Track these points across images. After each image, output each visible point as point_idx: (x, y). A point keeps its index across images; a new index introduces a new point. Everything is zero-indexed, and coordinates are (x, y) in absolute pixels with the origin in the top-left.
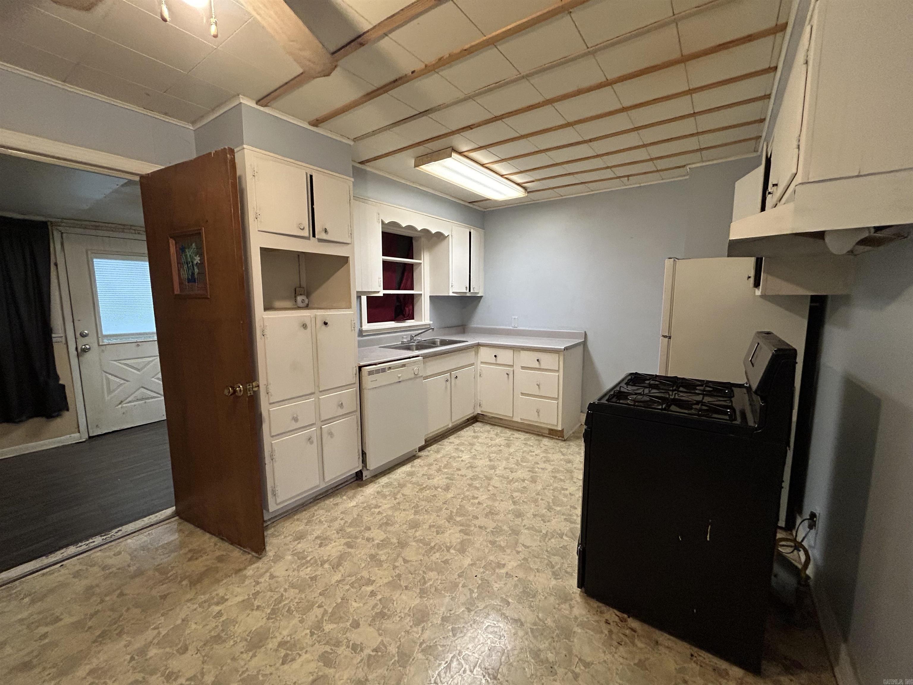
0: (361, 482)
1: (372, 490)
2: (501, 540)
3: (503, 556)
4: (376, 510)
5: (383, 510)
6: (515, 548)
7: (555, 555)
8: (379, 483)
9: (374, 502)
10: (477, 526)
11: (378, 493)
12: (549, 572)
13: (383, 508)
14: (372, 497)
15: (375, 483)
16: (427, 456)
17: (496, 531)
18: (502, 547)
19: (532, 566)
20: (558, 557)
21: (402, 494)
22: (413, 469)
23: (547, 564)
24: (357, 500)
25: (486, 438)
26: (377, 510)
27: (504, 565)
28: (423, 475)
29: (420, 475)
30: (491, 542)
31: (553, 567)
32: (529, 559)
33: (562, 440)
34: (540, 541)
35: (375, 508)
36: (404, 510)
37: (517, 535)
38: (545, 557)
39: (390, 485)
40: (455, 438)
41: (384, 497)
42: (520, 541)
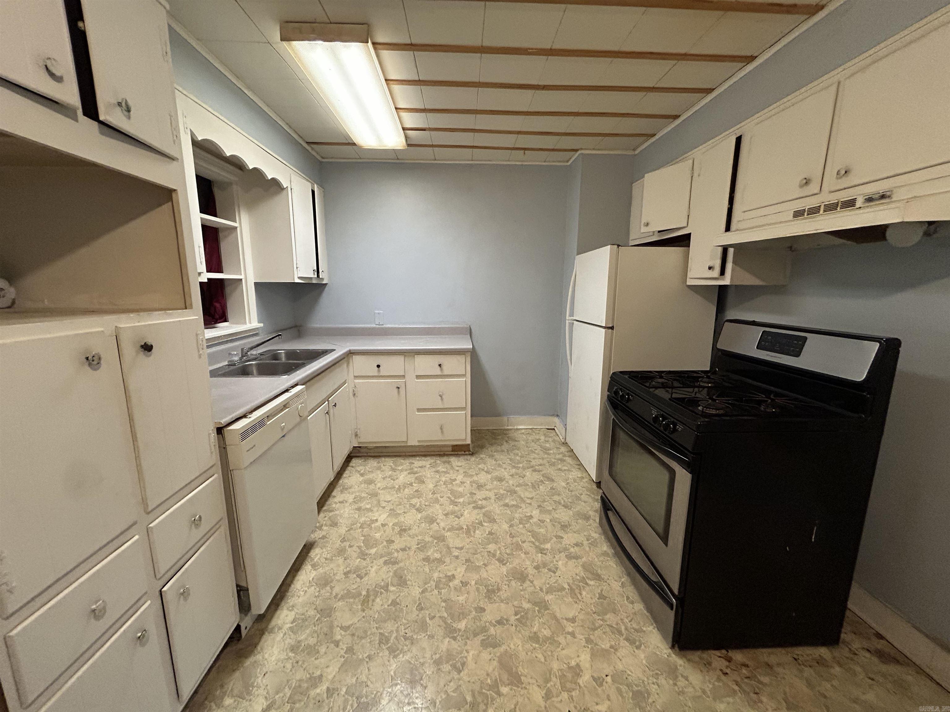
0: (240, 646)
1: (276, 651)
4: (318, 691)
5: (333, 682)
8: (280, 628)
9: (300, 675)
11: (293, 649)
13: (330, 677)
14: (289, 666)
15: (272, 631)
16: (324, 537)
21: (342, 628)
22: (321, 570)
24: (261, 691)
25: (384, 478)
26: (322, 689)
28: (346, 574)
29: (340, 576)
33: (470, 454)
35: (315, 686)
36: (369, 657)
39: (304, 620)
40: (342, 492)
41: (312, 651)
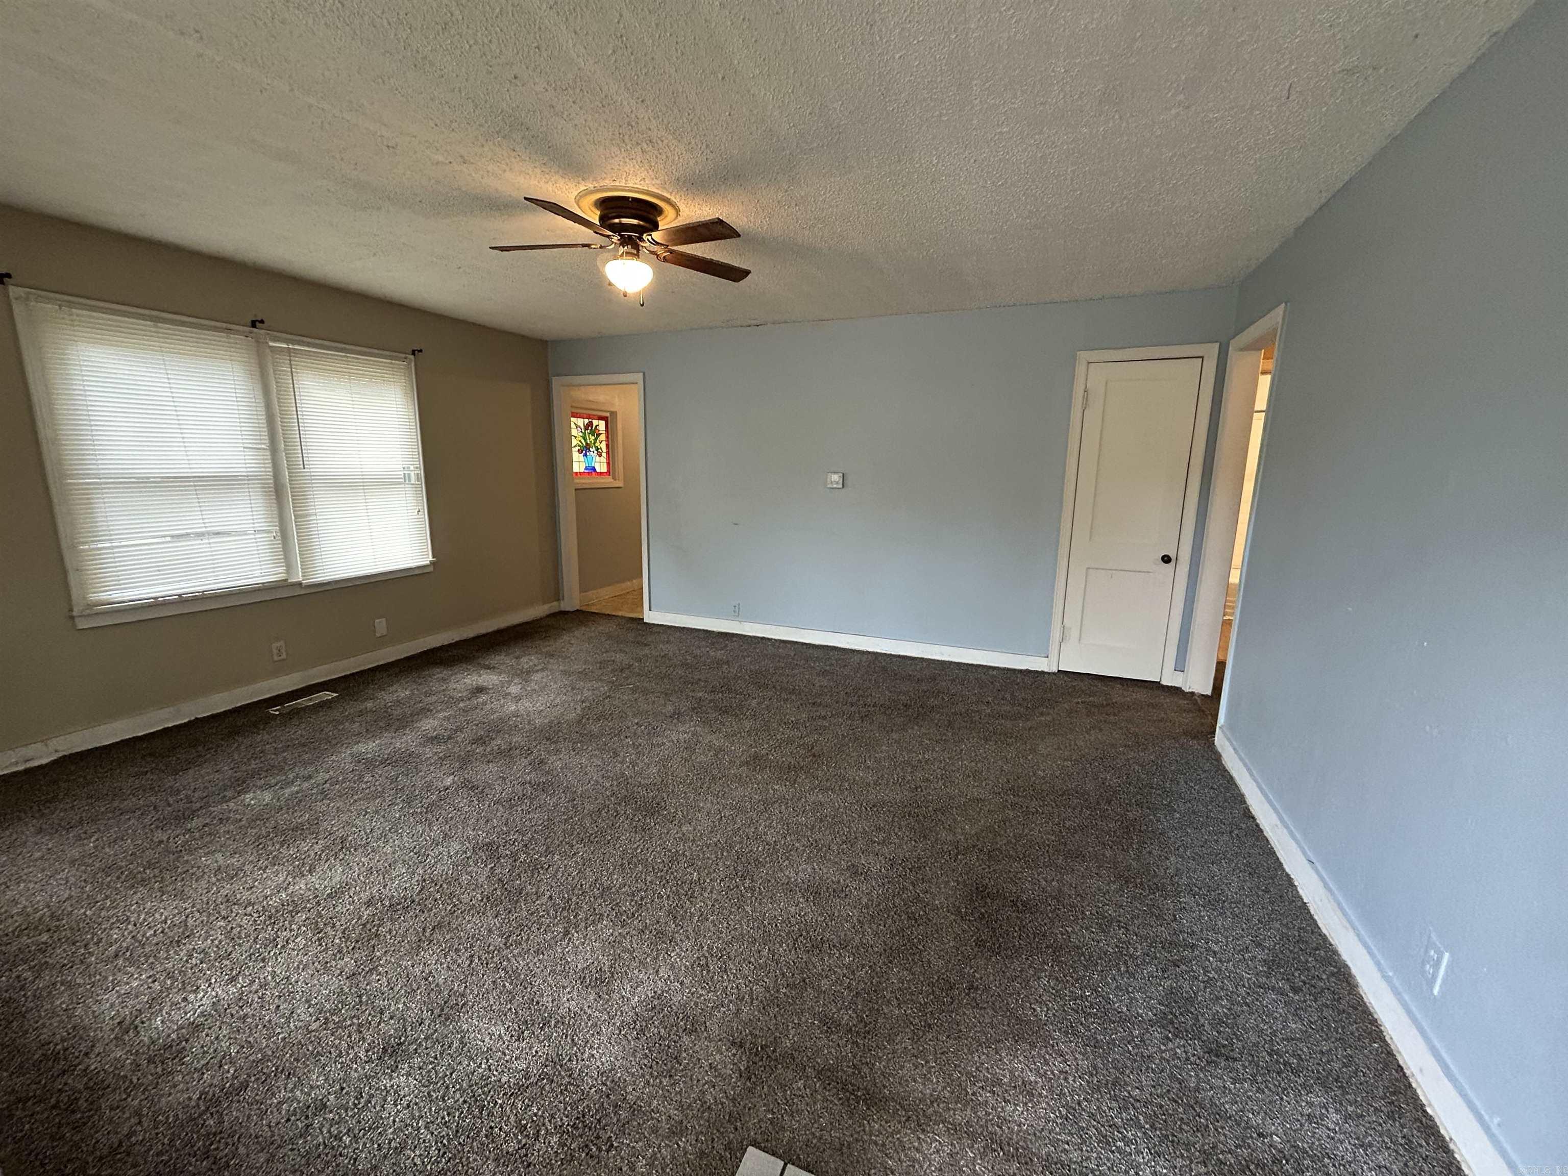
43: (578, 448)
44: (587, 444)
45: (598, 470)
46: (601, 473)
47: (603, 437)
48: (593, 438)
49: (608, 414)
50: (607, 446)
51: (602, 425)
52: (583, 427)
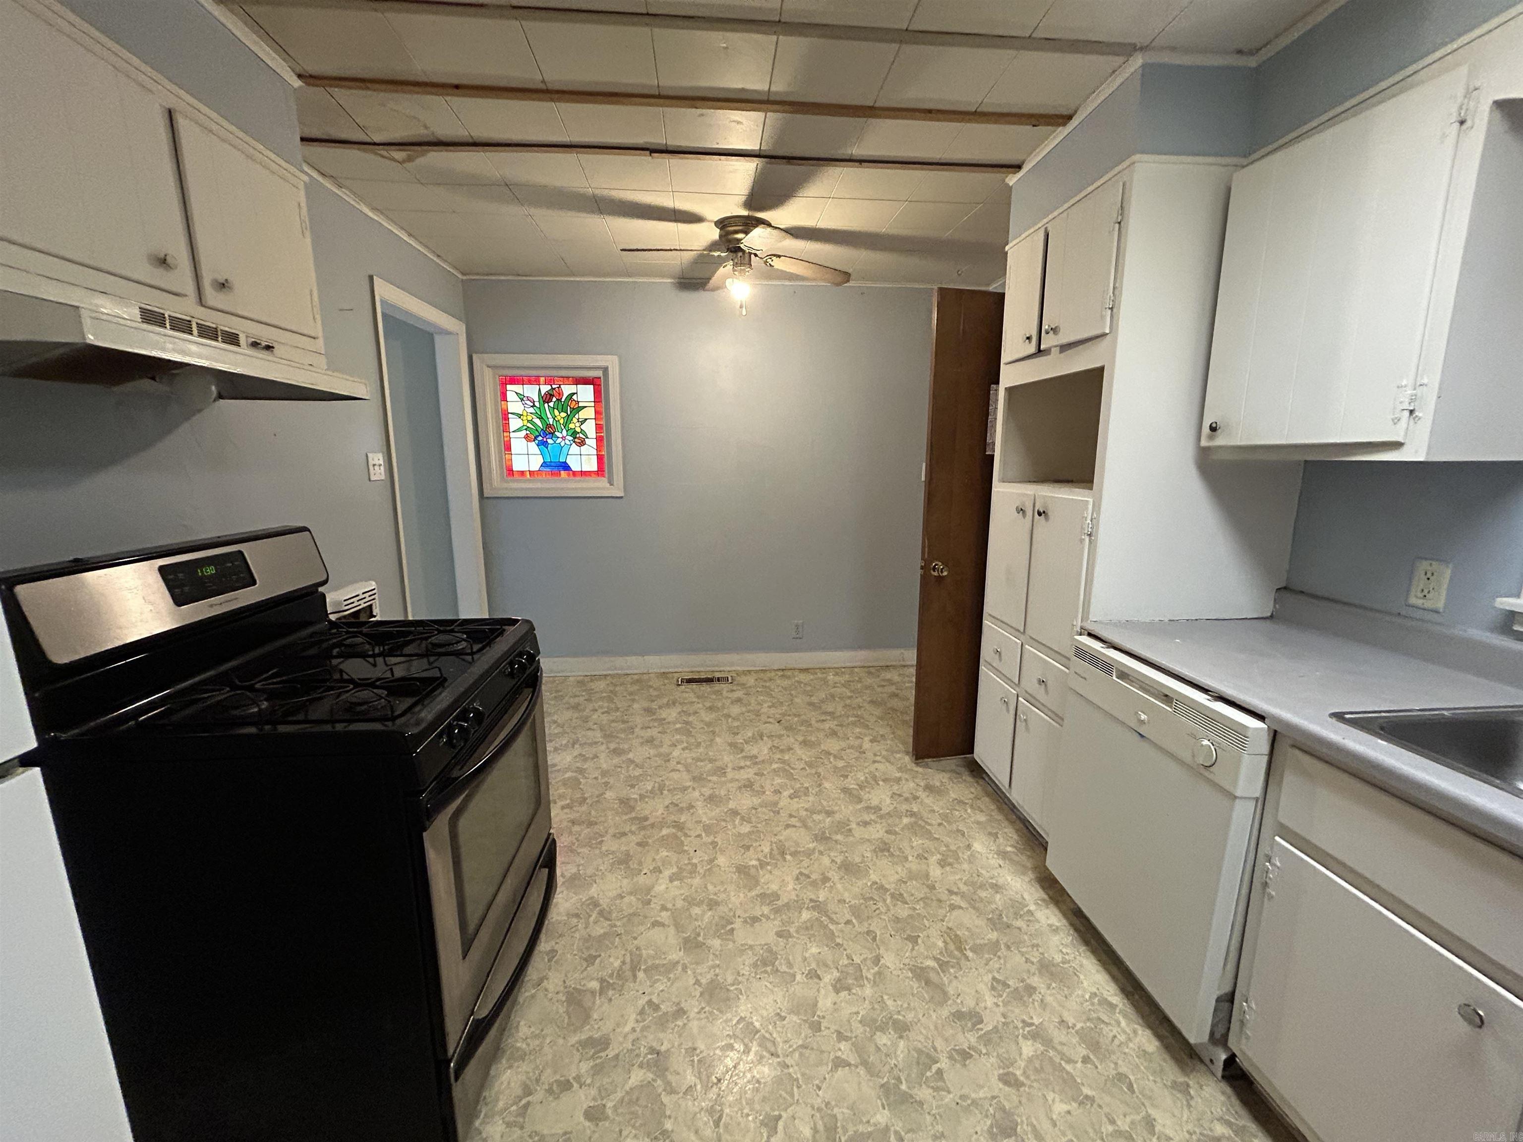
2: (705, 917)
3: (682, 892)
6: (673, 913)
7: (605, 934)
10: (764, 920)
12: (604, 903)
17: (724, 927)
18: (694, 904)
19: (632, 898)
20: (598, 934)
23: (610, 913)
27: (671, 880)
30: (717, 903)
31: (601, 913)
32: (640, 906)
34: (638, 948)
37: (686, 941)
38: (618, 923)
42: (672, 930)
43: (524, 433)
44: (549, 426)
45: (575, 467)
46: (583, 473)
47: (589, 413)
48: (563, 415)
49: (599, 373)
50: (599, 427)
51: (586, 394)
52: (536, 399)
